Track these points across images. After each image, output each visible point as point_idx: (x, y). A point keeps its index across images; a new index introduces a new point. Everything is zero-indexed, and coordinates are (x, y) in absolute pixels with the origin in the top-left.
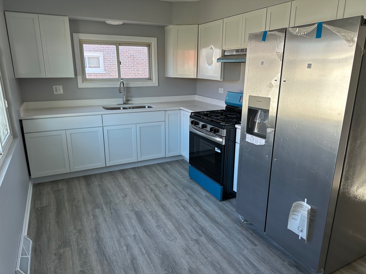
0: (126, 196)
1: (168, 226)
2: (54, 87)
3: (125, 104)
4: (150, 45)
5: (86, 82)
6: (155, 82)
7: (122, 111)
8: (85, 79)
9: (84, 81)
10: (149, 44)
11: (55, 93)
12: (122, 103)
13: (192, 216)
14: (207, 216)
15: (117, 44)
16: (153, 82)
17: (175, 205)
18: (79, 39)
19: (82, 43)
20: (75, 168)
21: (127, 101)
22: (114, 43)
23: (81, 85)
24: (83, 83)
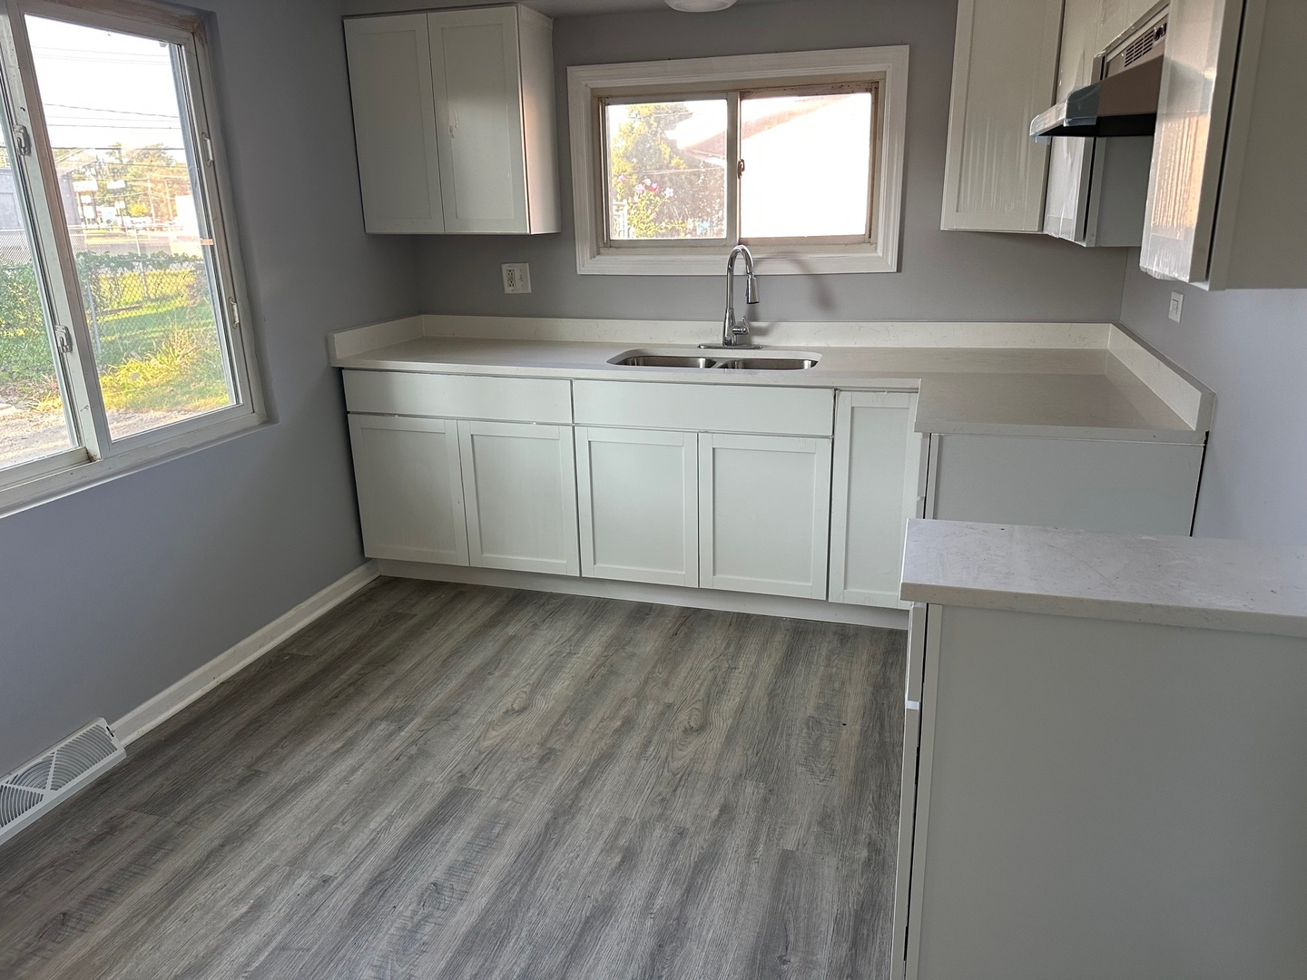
2: (505, 267)
3: (727, 344)
4: (881, 85)
5: (608, 254)
7: (701, 373)
8: (604, 243)
9: (602, 250)
10: (877, 78)
11: (508, 290)
12: (720, 341)
14: (652, 954)
15: (730, 94)
16: (875, 255)
17: (606, 833)
18: (592, 90)
19: (601, 100)
20: (485, 555)
21: (739, 337)
22: (717, 92)
23: (588, 263)
24: (598, 257)
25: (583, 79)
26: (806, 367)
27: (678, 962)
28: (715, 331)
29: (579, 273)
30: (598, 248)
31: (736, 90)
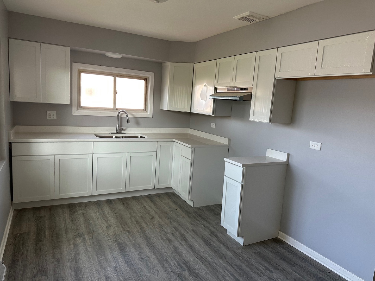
0: (110, 226)
1: (151, 259)
2: (48, 112)
3: (117, 133)
5: (81, 110)
6: (149, 113)
7: (114, 138)
8: (79, 106)
10: (147, 78)
11: (48, 118)
12: (115, 132)
13: (176, 249)
14: (192, 250)
15: (115, 76)
16: (147, 114)
17: (160, 238)
18: (78, 69)
19: (80, 72)
20: (60, 195)
21: (120, 131)
22: (112, 75)
23: (75, 112)
24: (78, 110)
25: (77, 66)
26: (139, 137)
27: (197, 249)
28: (114, 130)
29: (73, 114)
30: (78, 108)
31: (116, 75)
